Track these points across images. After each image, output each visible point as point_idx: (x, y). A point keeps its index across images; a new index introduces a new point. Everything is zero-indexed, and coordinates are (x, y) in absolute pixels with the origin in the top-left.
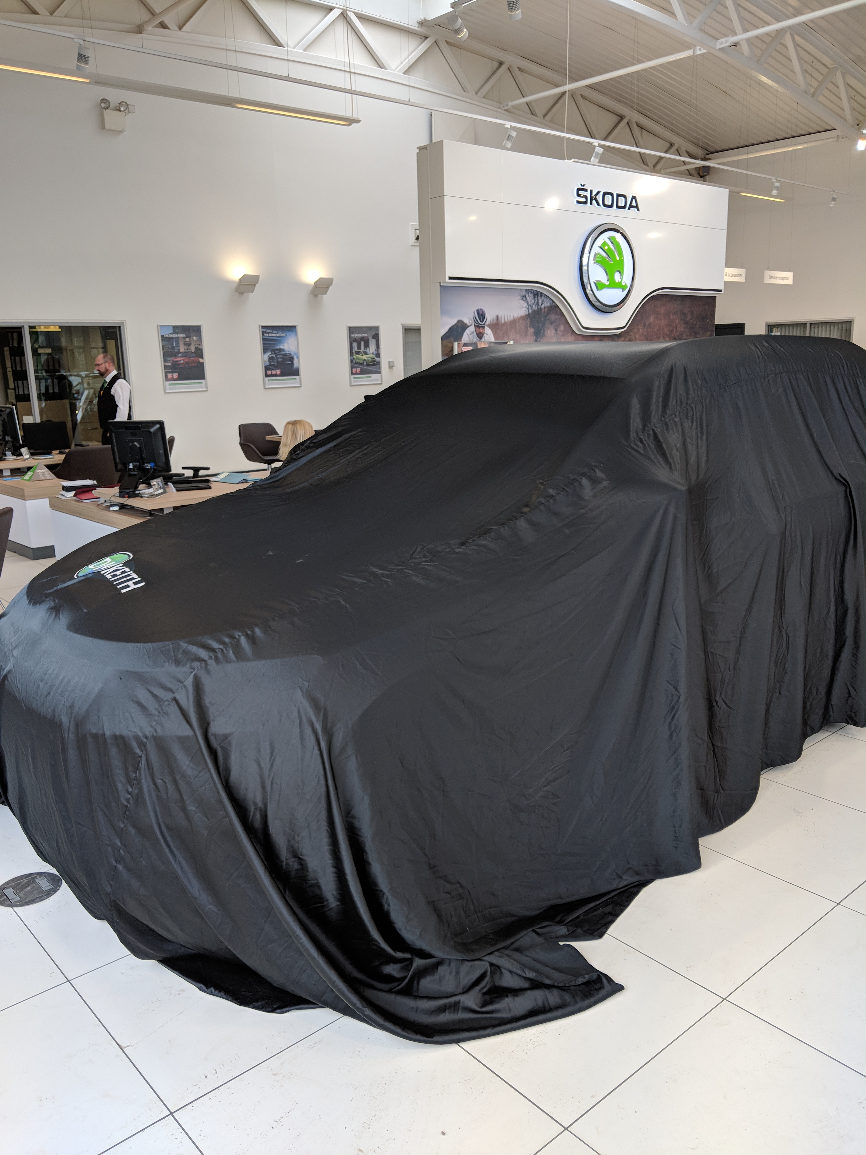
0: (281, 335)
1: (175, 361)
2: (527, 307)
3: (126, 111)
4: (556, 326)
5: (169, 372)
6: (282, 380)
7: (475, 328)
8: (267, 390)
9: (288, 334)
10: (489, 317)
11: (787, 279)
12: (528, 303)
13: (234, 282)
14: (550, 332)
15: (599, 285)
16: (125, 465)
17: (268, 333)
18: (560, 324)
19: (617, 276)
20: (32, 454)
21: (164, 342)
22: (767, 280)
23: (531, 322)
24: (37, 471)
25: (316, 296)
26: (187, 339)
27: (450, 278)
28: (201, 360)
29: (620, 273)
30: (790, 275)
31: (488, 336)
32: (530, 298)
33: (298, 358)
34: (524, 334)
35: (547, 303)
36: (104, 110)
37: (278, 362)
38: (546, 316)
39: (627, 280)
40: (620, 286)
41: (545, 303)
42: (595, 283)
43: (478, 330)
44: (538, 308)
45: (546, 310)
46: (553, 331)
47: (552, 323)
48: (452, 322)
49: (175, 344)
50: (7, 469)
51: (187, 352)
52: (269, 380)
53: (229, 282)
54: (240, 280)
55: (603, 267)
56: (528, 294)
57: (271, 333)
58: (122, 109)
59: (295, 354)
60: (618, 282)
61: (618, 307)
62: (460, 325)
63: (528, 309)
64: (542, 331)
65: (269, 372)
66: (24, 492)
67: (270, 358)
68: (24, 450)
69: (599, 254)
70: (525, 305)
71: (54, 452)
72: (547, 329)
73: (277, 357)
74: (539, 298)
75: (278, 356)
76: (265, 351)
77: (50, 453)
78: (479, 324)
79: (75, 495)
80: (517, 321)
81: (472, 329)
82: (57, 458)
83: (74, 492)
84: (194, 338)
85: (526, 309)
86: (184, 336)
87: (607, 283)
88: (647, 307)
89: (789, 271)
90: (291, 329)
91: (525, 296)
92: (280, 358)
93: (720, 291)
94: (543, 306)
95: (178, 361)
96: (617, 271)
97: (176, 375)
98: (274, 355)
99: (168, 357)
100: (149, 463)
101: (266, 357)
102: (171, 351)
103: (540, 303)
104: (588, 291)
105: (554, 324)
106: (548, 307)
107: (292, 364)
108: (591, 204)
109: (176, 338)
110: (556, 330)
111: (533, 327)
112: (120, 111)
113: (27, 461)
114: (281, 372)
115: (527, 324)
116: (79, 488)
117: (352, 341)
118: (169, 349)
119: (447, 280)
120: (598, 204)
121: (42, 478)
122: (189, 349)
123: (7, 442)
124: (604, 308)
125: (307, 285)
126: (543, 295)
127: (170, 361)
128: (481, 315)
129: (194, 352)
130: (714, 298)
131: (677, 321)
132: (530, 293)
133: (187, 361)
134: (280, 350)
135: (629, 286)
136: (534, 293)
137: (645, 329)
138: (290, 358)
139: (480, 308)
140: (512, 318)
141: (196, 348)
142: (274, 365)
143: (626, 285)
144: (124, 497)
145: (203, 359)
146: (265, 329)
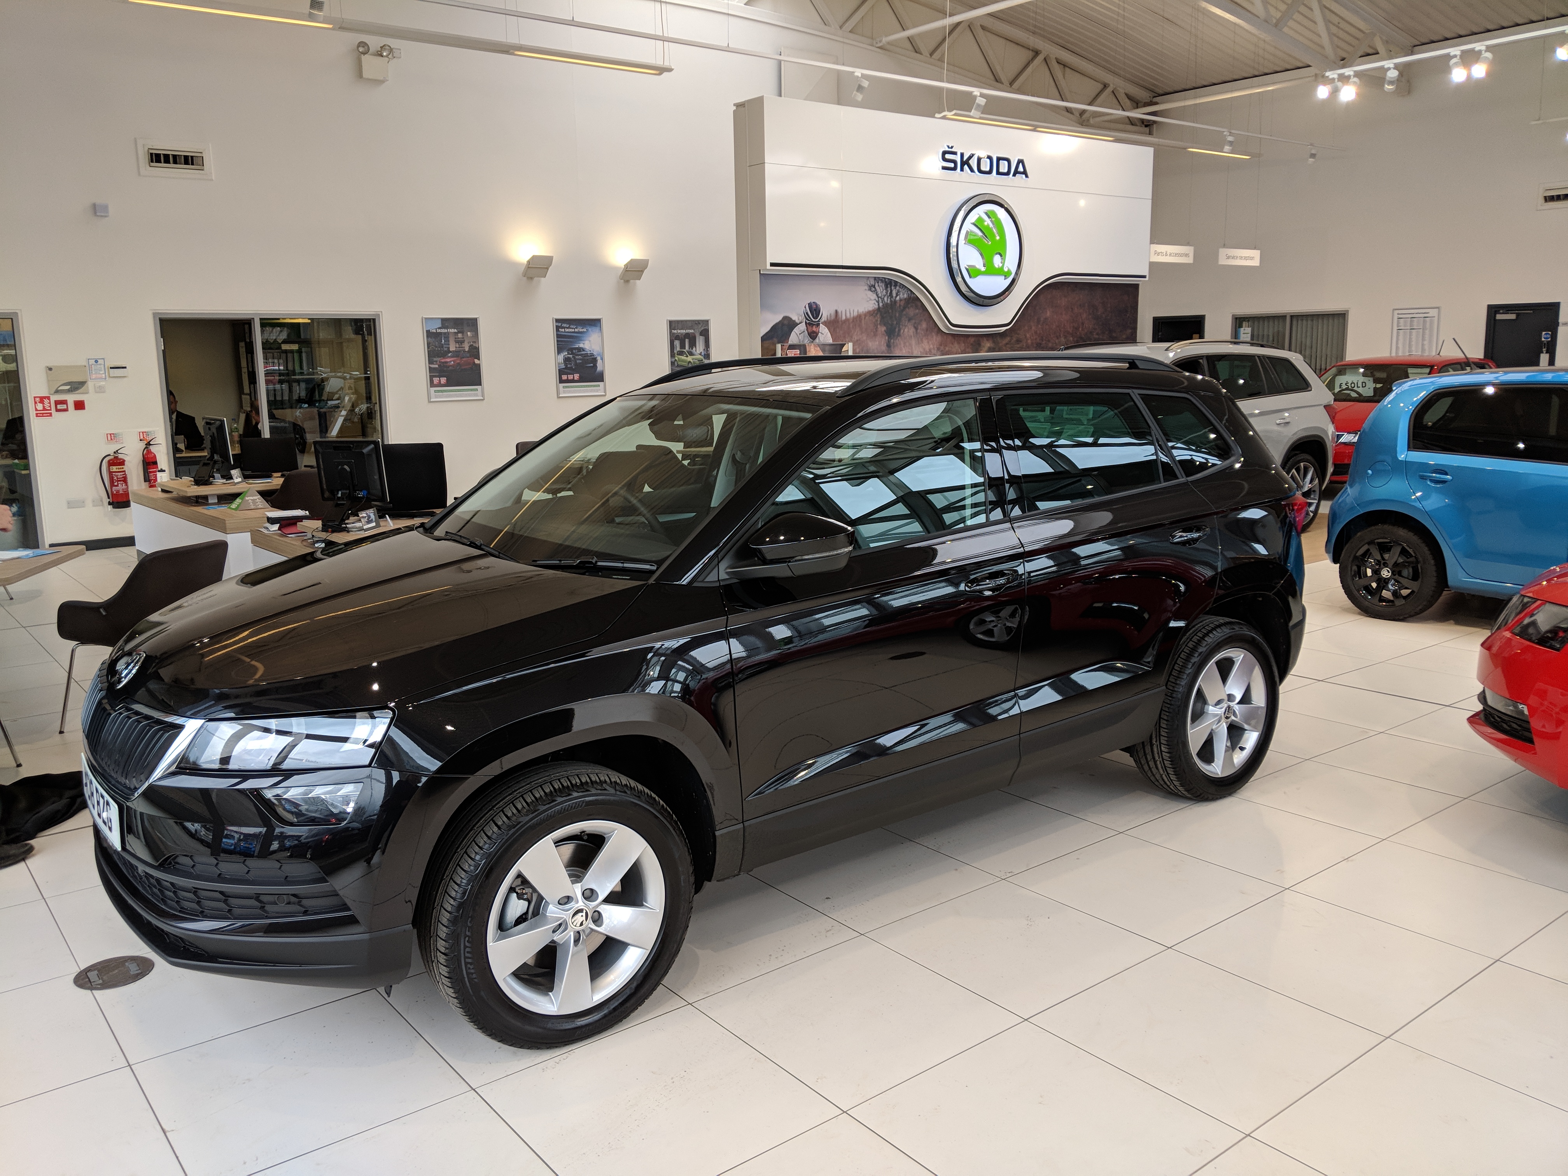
0: (583, 330)
1: (443, 363)
2: (877, 299)
3: (390, 56)
4: (915, 323)
5: (435, 376)
6: (582, 387)
7: (807, 326)
8: (560, 399)
9: (590, 329)
10: (826, 313)
11: (1252, 258)
12: (877, 295)
13: (520, 264)
14: (908, 330)
15: (973, 272)
16: (333, 493)
17: (564, 328)
18: (921, 321)
19: (997, 260)
20: (246, 477)
21: (430, 339)
22: (1223, 261)
23: (882, 318)
24: (247, 498)
25: (627, 281)
26: (460, 335)
27: (772, 265)
28: (476, 361)
29: (1001, 256)
30: (1256, 254)
31: (824, 336)
32: (880, 288)
33: (602, 359)
34: (872, 333)
35: (903, 294)
36: (362, 55)
37: (576, 364)
38: (903, 311)
39: (1011, 264)
40: (1001, 272)
41: (902, 294)
42: (967, 270)
43: (810, 328)
44: (891, 301)
45: (902, 303)
46: (912, 330)
47: (910, 320)
48: (774, 319)
49: (443, 341)
50: (213, 495)
51: (459, 351)
52: (564, 387)
53: (514, 265)
54: (529, 262)
55: (979, 250)
56: (878, 283)
57: (567, 328)
58: (385, 54)
59: (599, 355)
60: (997, 267)
61: (999, 299)
62: (786, 322)
63: (878, 302)
64: (897, 330)
65: (564, 377)
66: (225, 524)
67: (566, 360)
68: (235, 473)
69: (972, 231)
70: (874, 296)
71: (275, 475)
72: (904, 327)
73: (574, 358)
74: (893, 288)
75: (577, 357)
76: (560, 350)
77: (269, 476)
78: (812, 321)
79: (279, 529)
80: (863, 317)
81: (802, 327)
82: (276, 481)
83: (278, 525)
84: (469, 333)
85: (875, 302)
86: (456, 331)
87: (983, 269)
88: (1042, 298)
89: (1255, 248)
90: (595, 323)
91: (874, 287)
92: (580, 359)
93: (1144, 277)
94: (898, 298)
95: (446, 362)
96: (996, 254)
97: (443, 380)
98: (571, 356)
99: (435, 357)
100: (361, 491)
101: (561, 358)
102: (438, 350)
103: (894, 295)
104: (959, 280)
105: (914, 321)
106: (906, 299)
107: (595, 366)
108: (962, 170)
109: (445, 333)
110: (916, 329)
111: (885, 325)
112: (382, 56)
113: (237, 486)
114: (580, 376)
115: (877, 321)
116: (287, 520)
117: (673, 338)
118: (436, 347)
119: (768, 267)
120: (972, 170)
121: (253, 507)
122: (462, 347)
123: (215, 462)
124: (981, 301)
125: (615, 268)
126: (899, 284)
127: (436, 361)
128: (814, 310)
129: (468, 351)
130: (1136, 287)
131: (1084, 316)
132: (880, 282)
133: (459, 361)
134: (580, 349)
135: (1014, 271)
136: (886, 282)
137: (1040, 326)
138: (592, 360)
139: (812, 301)
140: (856, 314)
141: (471, 346)
142: (572, 367)
143: (1009, 272)
144: (327, 531)
145: (479, 359)
146: (560, 323)
